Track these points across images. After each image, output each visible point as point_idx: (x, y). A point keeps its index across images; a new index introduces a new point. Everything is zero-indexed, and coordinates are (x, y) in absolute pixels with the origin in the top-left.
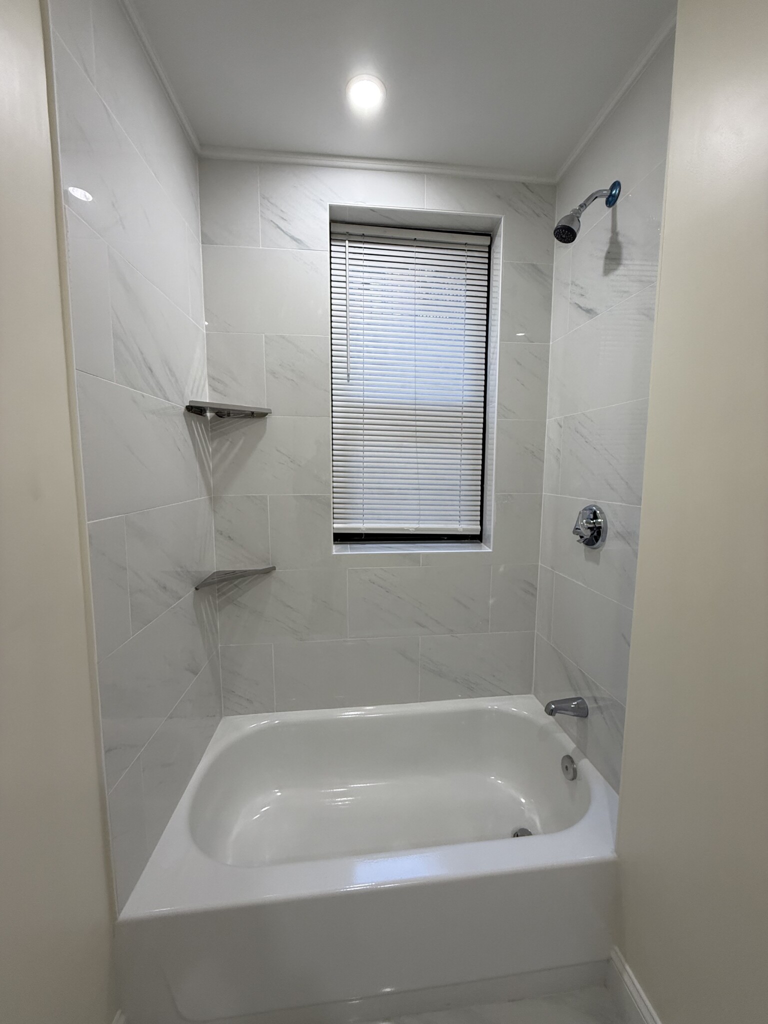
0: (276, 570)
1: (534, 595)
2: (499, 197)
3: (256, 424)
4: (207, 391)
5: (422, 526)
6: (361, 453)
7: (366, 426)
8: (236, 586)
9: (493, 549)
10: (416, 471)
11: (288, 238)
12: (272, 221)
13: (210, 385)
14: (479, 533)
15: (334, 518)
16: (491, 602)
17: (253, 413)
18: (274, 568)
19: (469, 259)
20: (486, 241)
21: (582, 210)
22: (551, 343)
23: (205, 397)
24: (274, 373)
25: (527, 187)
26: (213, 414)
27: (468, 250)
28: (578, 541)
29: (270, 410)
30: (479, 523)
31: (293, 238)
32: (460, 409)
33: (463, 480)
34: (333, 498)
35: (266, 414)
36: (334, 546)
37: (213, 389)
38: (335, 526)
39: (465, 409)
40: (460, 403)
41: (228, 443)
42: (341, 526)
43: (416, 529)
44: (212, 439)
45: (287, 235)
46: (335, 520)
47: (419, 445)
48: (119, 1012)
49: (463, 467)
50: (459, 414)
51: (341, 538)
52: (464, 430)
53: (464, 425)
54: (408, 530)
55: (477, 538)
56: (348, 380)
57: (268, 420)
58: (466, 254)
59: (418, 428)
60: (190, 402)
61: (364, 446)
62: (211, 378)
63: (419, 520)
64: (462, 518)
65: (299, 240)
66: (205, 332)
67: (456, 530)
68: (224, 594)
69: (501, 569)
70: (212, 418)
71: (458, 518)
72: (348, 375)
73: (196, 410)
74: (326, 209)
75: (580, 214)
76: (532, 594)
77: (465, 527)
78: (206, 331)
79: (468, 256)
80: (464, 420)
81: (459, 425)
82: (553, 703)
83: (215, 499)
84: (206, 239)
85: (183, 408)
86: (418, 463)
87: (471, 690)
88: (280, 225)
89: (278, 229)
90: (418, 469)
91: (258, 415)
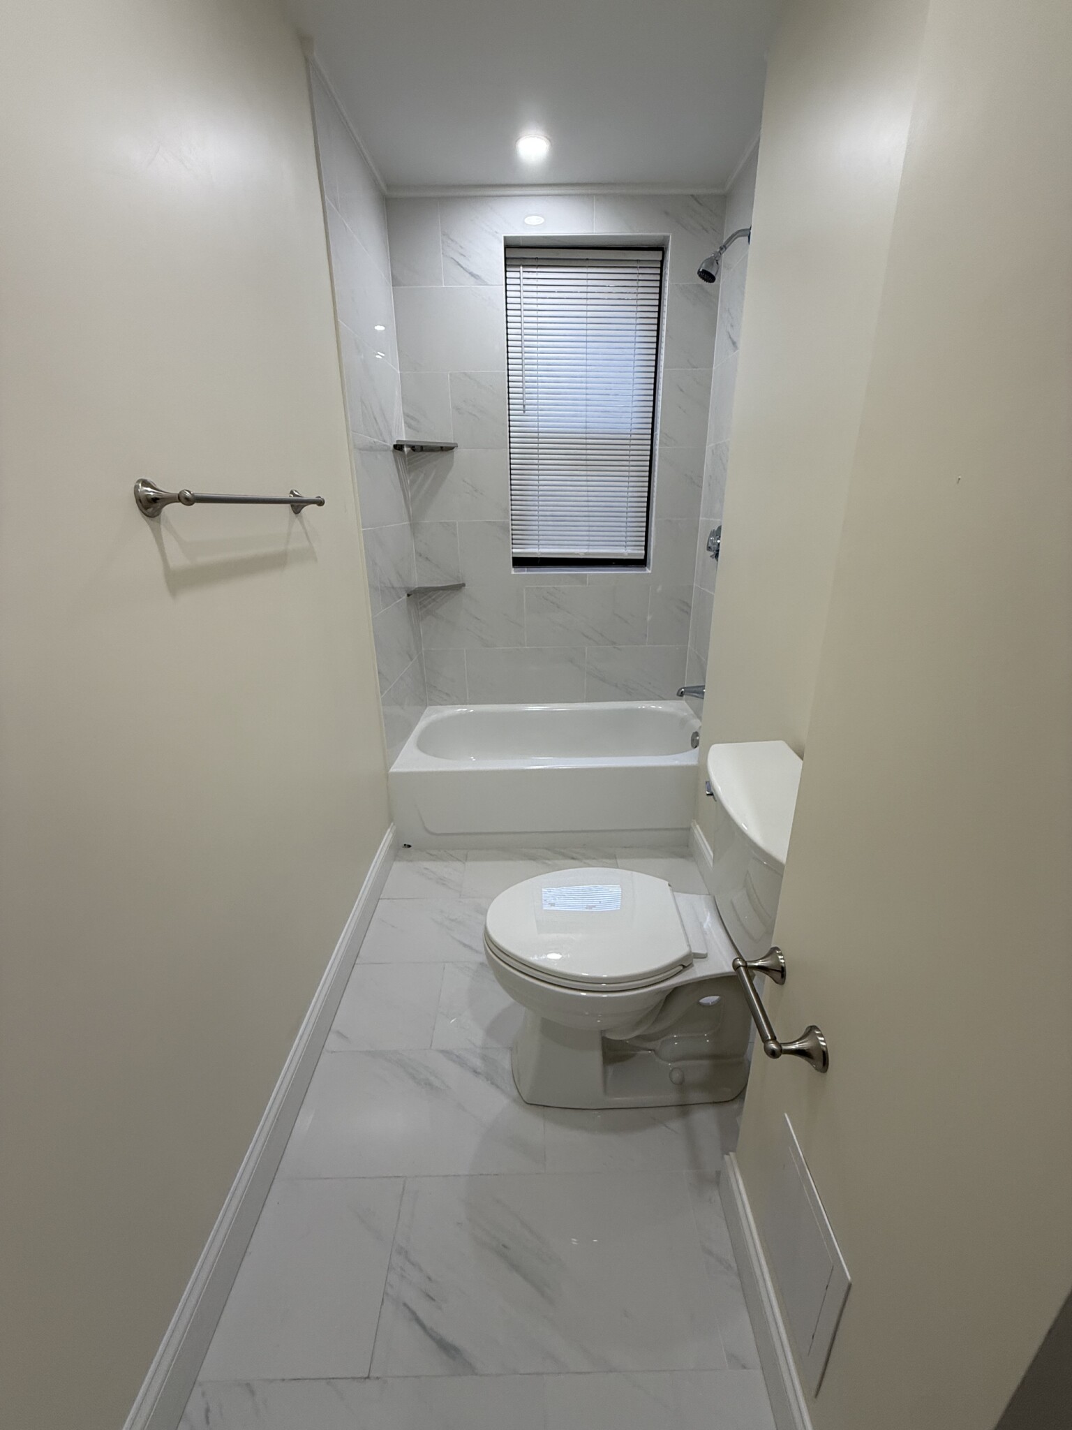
0: (466, 587)
1: (688, 613)
2: (667, 213)
3: (445, 456)
4: (403, 427)
5: (591, 551)
6: (536, 483)
7: (541, 456)
8: (434, 600)
9: (652, 571)
10: (586, 499)
11: (468, 275)
12: (452, 258)
13: (405, 422)
14: (643, 558)
15: (513, 544)
16: (649, 618)
17: (442, 447)
18: (464, 585)
19: (641, 277)
20: (657, 256)
21: (722, 252)
22: (714, 368)
23: (403, 436)
24: (459, 409)
25: (696, 199)
26: (409, 449)
27: (640, 267)
28: (711, 556)
29: (456, 444)
30: (643, 548)
31: (472, 274)
32: (629, 436)
33: (630, 507)
34: (512, 525)
35: (453, 448)
36: (513, 569)
37: (408, 425)
38: (514, 550)
39: (633, 436)
40: (628, 431)
41: (422, 475)
42: (519, 551)
43: (586, 554)
44: (409, 472)
45: (467, 272)
46: (514, 546)
47: (589, 473)
48: (392, 824)
49: (630, 494)
50: (627, 442)
51: (519, 562)
52: (632, 458)
53: (632, 452)
54: (578, 554)
55: (641, 563)
56: (524, 411)
57: (455, 455)
58: (637, 272)
59: (589, 457)
60: (398, 441)
61: (539, 475)
62: (406, 415)
63: (589, 545)
64: (628, 543)
65: (478, 276)
66: (399, 372)
67: (622, 554)
68: (425, 606)
69: (659, 589)
70: (409, 453)
71: (624, 543)
72: (524, 406)
73: (398, 447)
74: (501, 242)
75: (720, 257)
76: (687, 613)
77: (630, 551)
78: (400, 370)
79: (639, 274)
80: (632, 447)
81: (627, 452)
82: (684, 688)
83: (414, 526)
84: (396, 282)
85: (392, 447)
86: (588, 491)
87: (630, 695)
88: (460, 263)
89: (458, 266)
90: (588, 496)
91: (446, 449)
